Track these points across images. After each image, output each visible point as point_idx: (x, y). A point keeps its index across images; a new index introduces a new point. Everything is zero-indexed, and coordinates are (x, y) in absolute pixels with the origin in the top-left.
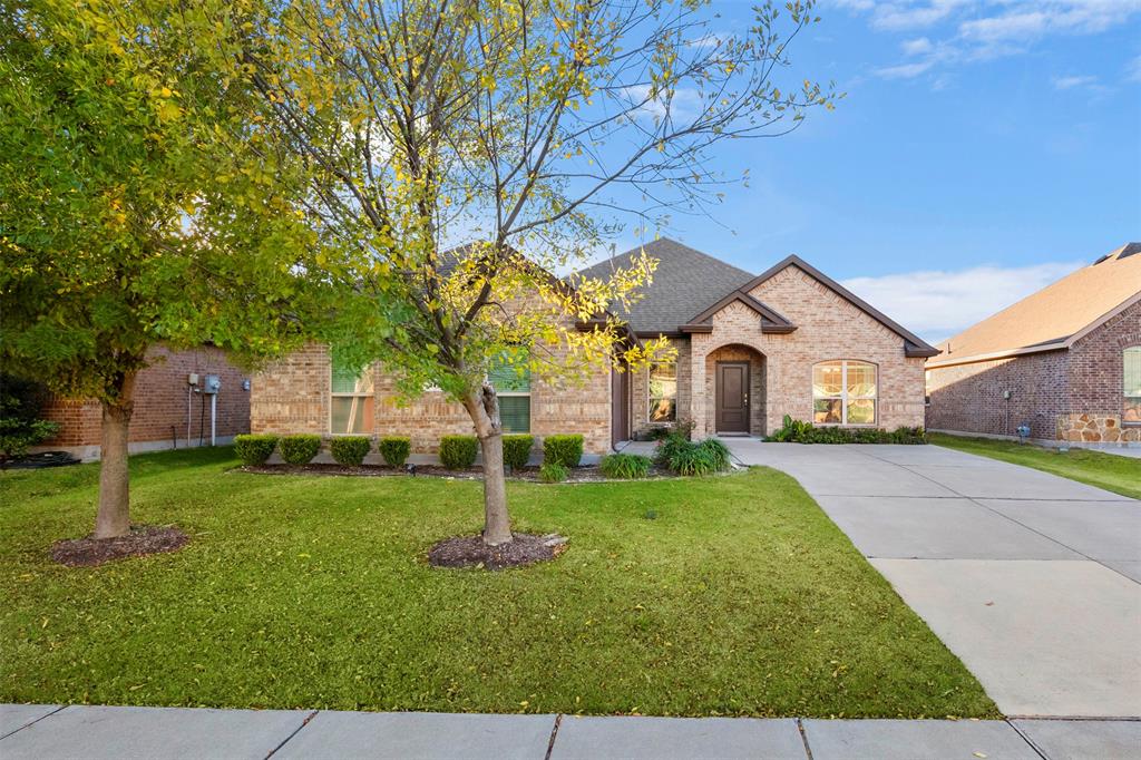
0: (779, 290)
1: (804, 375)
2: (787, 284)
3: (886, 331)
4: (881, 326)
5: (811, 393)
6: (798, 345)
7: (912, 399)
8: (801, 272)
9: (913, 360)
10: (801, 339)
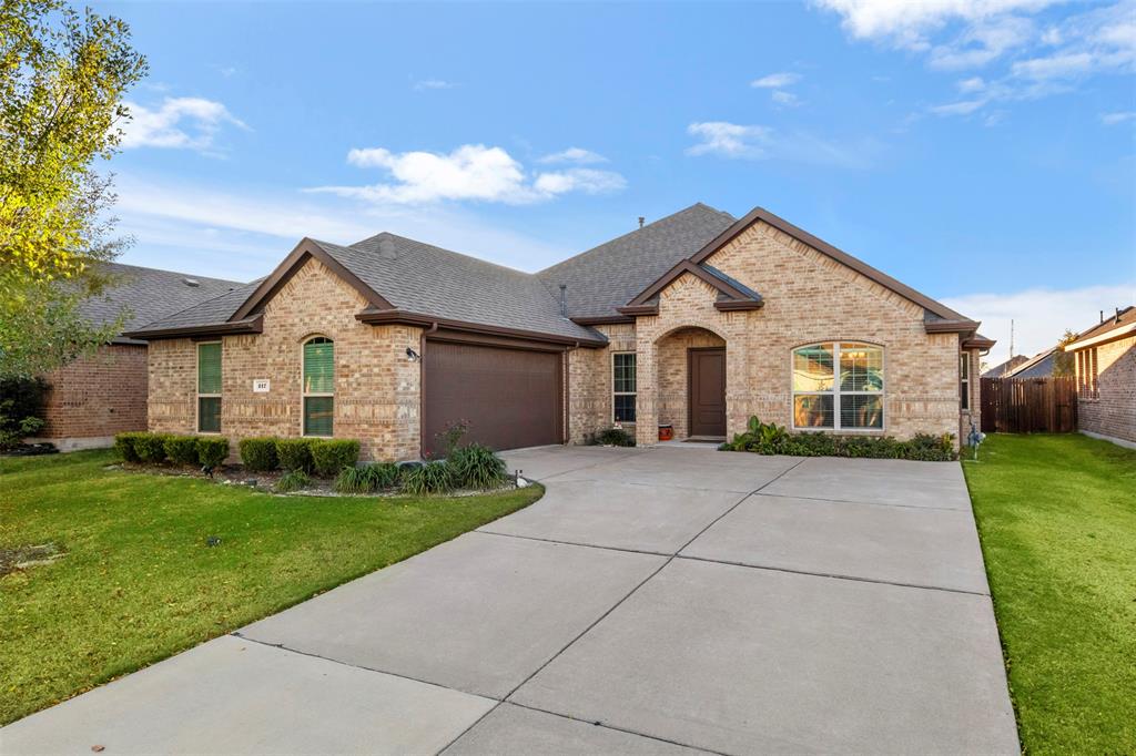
0: (745, 254)
1: (777, 363)
2: (754, 246)
3: (895, 299)
4: (887, 292)
5: (788, 386)
6: (769, 324)
7: (937, 393)
8: (772, 229)
9: (938, 339)
10: (773, 316)
